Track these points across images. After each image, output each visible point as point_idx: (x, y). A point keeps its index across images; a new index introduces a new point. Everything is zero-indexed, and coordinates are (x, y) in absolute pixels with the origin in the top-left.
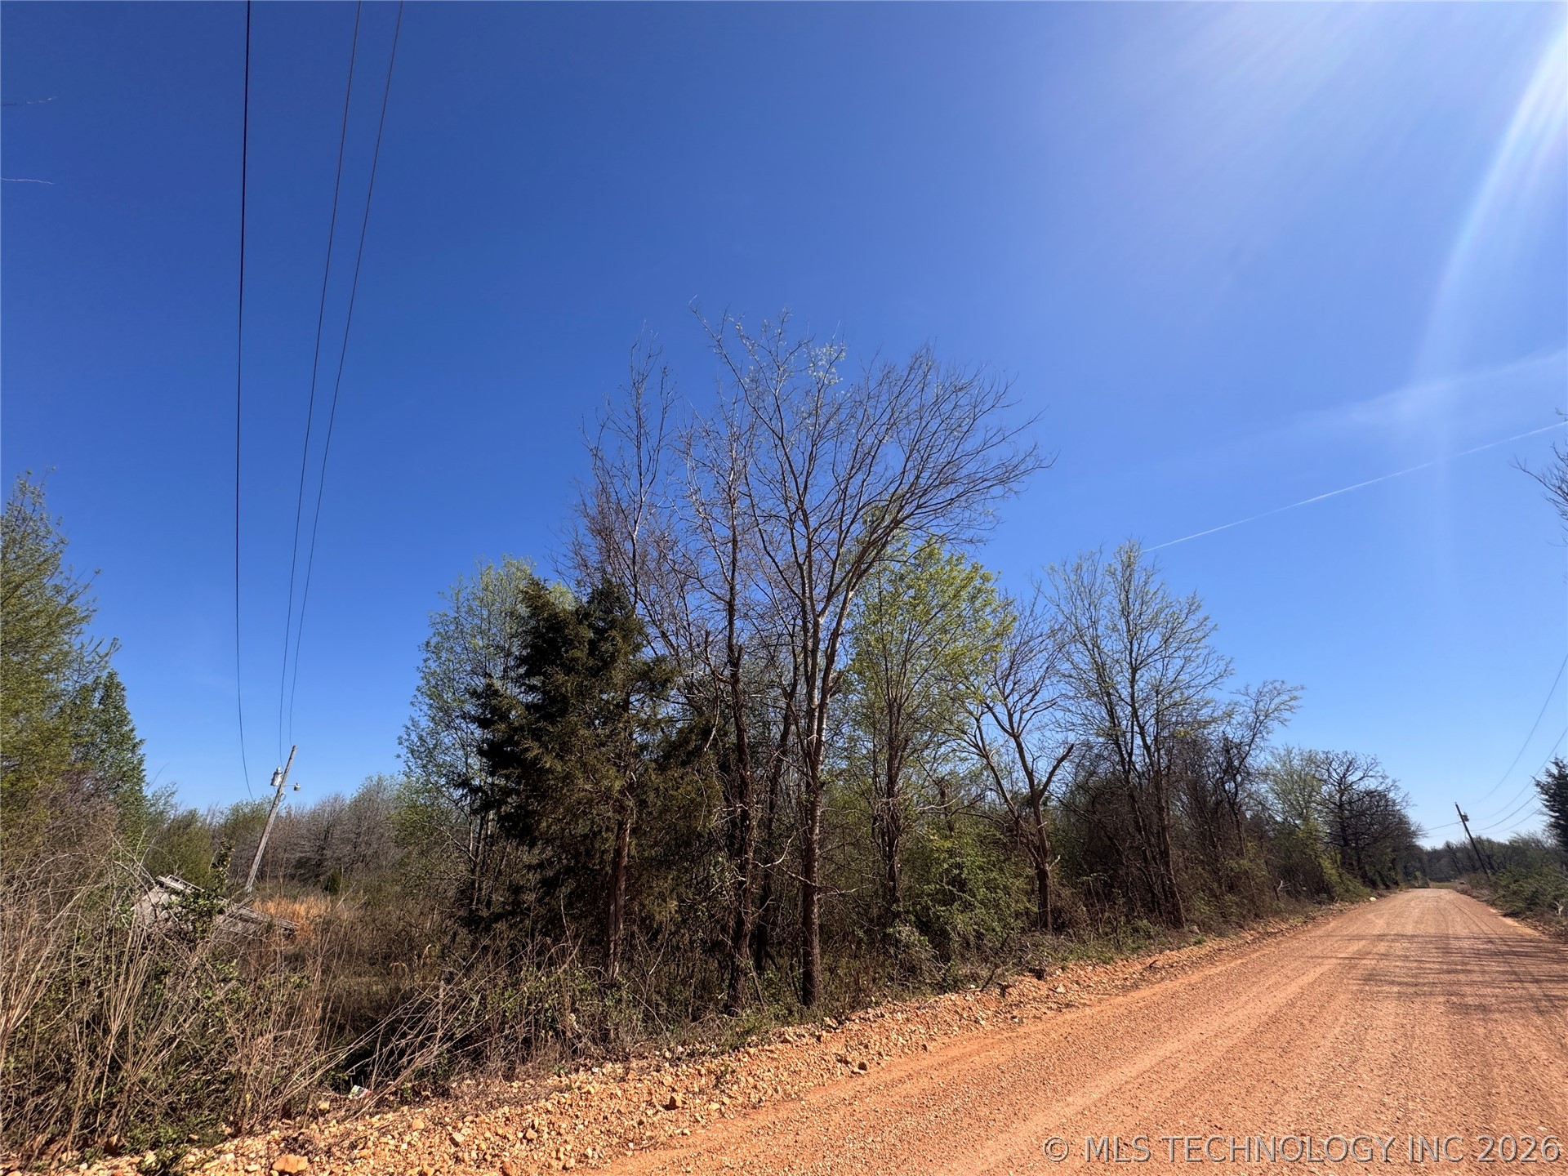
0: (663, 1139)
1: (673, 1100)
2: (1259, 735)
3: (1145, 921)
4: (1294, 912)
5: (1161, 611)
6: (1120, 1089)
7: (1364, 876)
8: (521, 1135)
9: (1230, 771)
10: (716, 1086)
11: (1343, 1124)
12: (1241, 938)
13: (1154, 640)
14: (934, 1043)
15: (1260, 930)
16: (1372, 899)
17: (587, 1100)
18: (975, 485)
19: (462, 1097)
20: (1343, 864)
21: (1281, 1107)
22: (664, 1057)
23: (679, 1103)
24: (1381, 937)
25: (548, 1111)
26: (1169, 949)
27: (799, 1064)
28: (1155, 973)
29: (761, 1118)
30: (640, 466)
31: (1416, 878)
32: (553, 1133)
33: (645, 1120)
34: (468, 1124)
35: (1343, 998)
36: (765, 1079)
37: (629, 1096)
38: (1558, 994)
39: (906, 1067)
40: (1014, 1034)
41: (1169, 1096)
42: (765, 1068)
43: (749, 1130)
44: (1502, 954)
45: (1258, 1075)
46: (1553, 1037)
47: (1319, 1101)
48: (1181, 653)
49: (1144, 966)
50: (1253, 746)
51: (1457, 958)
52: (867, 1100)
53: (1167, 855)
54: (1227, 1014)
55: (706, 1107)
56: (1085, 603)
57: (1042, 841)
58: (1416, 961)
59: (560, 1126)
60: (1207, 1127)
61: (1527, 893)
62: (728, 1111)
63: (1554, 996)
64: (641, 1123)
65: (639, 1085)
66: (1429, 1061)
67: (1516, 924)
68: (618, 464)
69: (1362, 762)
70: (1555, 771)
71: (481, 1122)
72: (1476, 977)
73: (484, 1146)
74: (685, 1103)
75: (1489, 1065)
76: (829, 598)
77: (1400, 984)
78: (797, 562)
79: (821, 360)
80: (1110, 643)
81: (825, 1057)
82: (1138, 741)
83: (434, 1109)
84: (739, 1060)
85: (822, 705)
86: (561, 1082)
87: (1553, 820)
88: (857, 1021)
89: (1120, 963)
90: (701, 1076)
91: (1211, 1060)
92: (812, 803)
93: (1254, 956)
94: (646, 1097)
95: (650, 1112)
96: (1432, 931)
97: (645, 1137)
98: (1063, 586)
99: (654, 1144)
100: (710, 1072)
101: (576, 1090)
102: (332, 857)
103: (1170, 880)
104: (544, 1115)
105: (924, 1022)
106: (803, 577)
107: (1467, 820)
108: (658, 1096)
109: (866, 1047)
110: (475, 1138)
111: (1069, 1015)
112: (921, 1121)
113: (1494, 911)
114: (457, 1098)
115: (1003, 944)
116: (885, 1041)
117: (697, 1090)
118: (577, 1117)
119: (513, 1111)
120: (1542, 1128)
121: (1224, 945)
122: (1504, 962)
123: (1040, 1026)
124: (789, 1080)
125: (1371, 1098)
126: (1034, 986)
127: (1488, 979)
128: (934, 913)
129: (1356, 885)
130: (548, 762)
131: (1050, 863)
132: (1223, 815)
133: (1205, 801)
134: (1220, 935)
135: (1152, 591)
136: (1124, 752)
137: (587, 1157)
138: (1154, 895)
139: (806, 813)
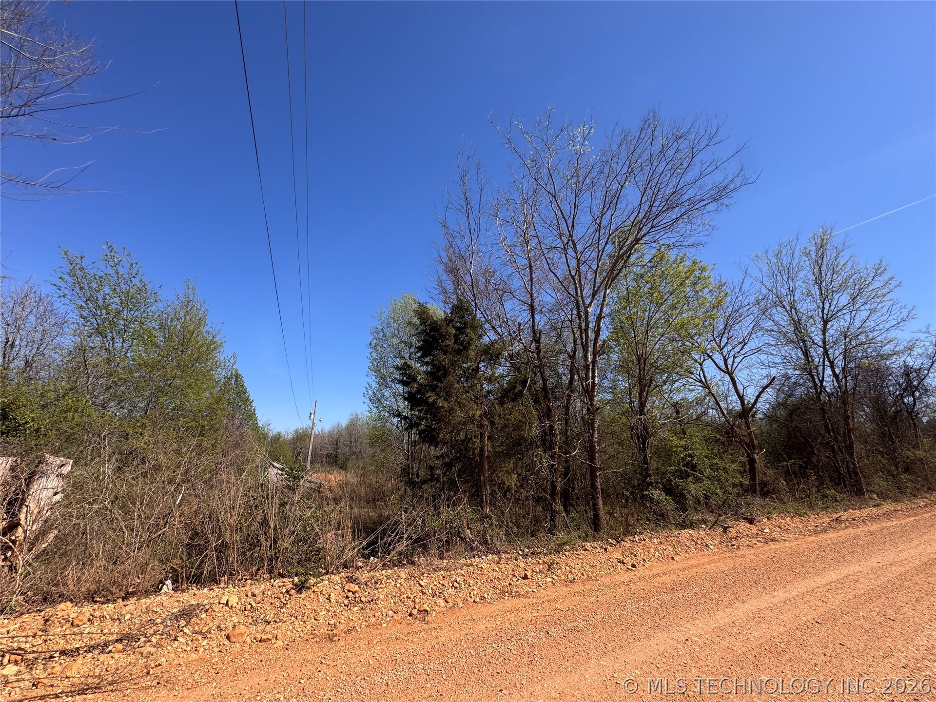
0: (522, 593)
1: (526, 575)
3: (833, 491)
5: (850, 277)
6: (813, 591)
8: (451, 585)
9: (909, 389)
10: (548, 570)
12: (914, 503)
13: (843, 299)
14: (679, 556)
15: (932, 498)
17: (481, 571)
18: (693, 205)
19: (421, 565)
22: (519, 554)
23: (529, 576)
25: (463, 575)
26: (852, 508)
27: (595, 562)
28: (840, 524)
29: (576, 587)
30: (470, 229)
32: (466, 585)
33: (512, 583)
34: (425, 577)
36: (576, 568)
37: (502, 571)
39: (661, 568)
40: (734, 555)
41: (851, 598)
42: (574, 562)
43: (569, 593)
48: (867, 306)
49: (831, 519)
50: (931, 370)
52: (638, 584)
53: (852, 448)
54: (900, 552)
55: (544, 580)
56: (784, 277)
57: (752, 440)
59: (469, 582)
62: (557, 583)
64: (510, 584)
65: (507, 566)
68: (457, 229)
71: (432, 577)
73: (434, 588)
74: (532, 577)
76: (594, 295)
78: (571, 275)
79: (578, 137)
80: (805, 305)
81: (610, 560)
82: (829, 371)
83: (409, 569)
84: (560, 558)
85: (594, 362)
86: (467, 562)
88: (629, 542)
89: (812, 516)
90: (540, 564)
91: (886, 579)
92: (592, 420)
93: (926, 515)
94: (511, 572)
95: (514, 580)
97: (513, 591)
98: (765, 268)
99: (518, 595)
100: (544, 563)
101: (475, 566)
102: (341, 453)
103: (854, 464)
104: (461, 576)
105: (672, 544)
106: (575, 284)
108: (517, 572)
109: (635, 556)
110: (430, 584)
111: (774, 546)
112: (673, 597)
114: (418, 565)
115: (724, 503)
116: (646, 553)
117: (538, 571)
118: (477, 578)
119: (446, 573)
121: (899, 508)
123: (752, 551)
124: (590, 570)
126: (747, 528)
128: (675, 483)
130: (440, 403)
131: (758, 454)
132: (901, 421)
133: (886, 411)
134: (896, 501)
135: (842, 264)
136: (817, 380)
137: (485, 598)
138: (840, 474)
139: (588, 426)
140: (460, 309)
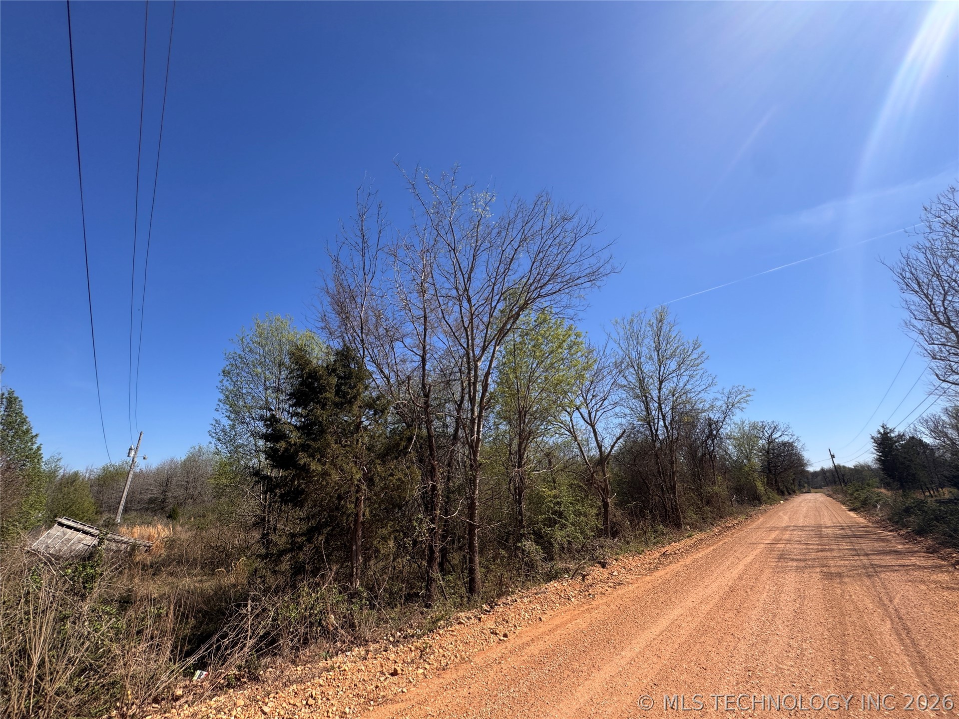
0: (391, 697)
1: (395, 670)
2: (728, 417)
3: (661, 526)
4: (741, 513)
5: (678, 347)
6: (650, 644)
7: (778, 489)
8: (304, 702)
9: (711, 436)
10: (421, 657)
11: (769, 661)
12: (712, 531)
13: (673, 365)
14: (545, 616)
15: (723, 526)
16: (782, 502)
17: (344, 675)
18: (571, 282)
19: (267, 681)
20: (768, 483)
21: (737, 652)
22: (389, 641)
23: (399, 671)
24: (786, 528)
25: (321, 685)
26: (674, 541)
27: (469, 637)
28: (667, 558)
29: (448, 676)
30: (364, 269)
31: (804, 487)
32: (324, 699)
33: (379, 685)
34: (271, 699)
35: (768, 572)
36: (450, 649)
37: (369, 670)
38: (877, 563)
39: (530, 634)
40: (590, 606)
41: (677, 647)
42: (448, 641)
43: (441, 686)
44: (848, 537)
45: (724, 630)
46: (875, 593)
47: (757, 646)
48: (687, 372)
49: (660, 554)
50: (724, 423)
51: (825, 541)
52: (509, 660)
53: (675, 488)
54: (706, 587)
55: (415, 672)
56: (635, 342)
57: (606, 485)
58: (805, 544)
59: (328, 694)
60: (698, 669)
61: (862, 498)
62: (428, 673)
63: (875, 565)
64: (377, 687)
65: (375, 662)
66: (813, 613)
67: (855, 516)
68: (351, 266)
69: (782, 427)
70: (882, 431)
71: (280, 697)
72: (836, 554)
73: (282, 713)
74: (403, 671)
75: (843, 615)
76: (484, 349)
77: (797, 560)
78: (464, 326)
79: (480, 201)
80: (648, 366)
81: (484, 631)
82: (661, 423)
83: (250, 690)
84: (434, 639)
85: (480, 416)
86: (327, 664)
87: (878, 457)
88: (502, 606)
89: (648, 553)
90: (412, 651)
91: (699, 620)
92: (474, 476)
93: (720, 544)
94: (379, 669)
95: (382, 679)
96: (813, 523)
97: (380, 696)
98: (622, 333)
99: (386, 701)
100: (417, 648)
101: (337, 669)
102: (171, 497)
103: (676, 502)
104: (318, 688)
105: (540, 602)
106: (467, 336)
107: (834, 457)
108: (386, 667)
109: (507, 622)
110: (277, 708)
111: (621, 591)
112: (541, 674)
113: (844, 508)
114: (264, 682)
115: (583, 546)
116: (517, 616)
117: (409, 661)
118: (338, 686)
119: (299, 687)
120: (871, 657)
121: (703, 537)
122: (850, 542)
123: (605, 599)
124: (463, 649)
125: (784, 642)
126: (601, 573)
127: (842, 555)
128: (544, 532)
129: (774, 494)
130: (313, 466)
131: (610, 498)
132: (705, 462)
133: (696, 454)
134: (701, 531)
135: (673, 336)
136: (653, 429)
137: (346, 713)
138: (666, 510)
139: (470, 483)
140: (345, 355)
